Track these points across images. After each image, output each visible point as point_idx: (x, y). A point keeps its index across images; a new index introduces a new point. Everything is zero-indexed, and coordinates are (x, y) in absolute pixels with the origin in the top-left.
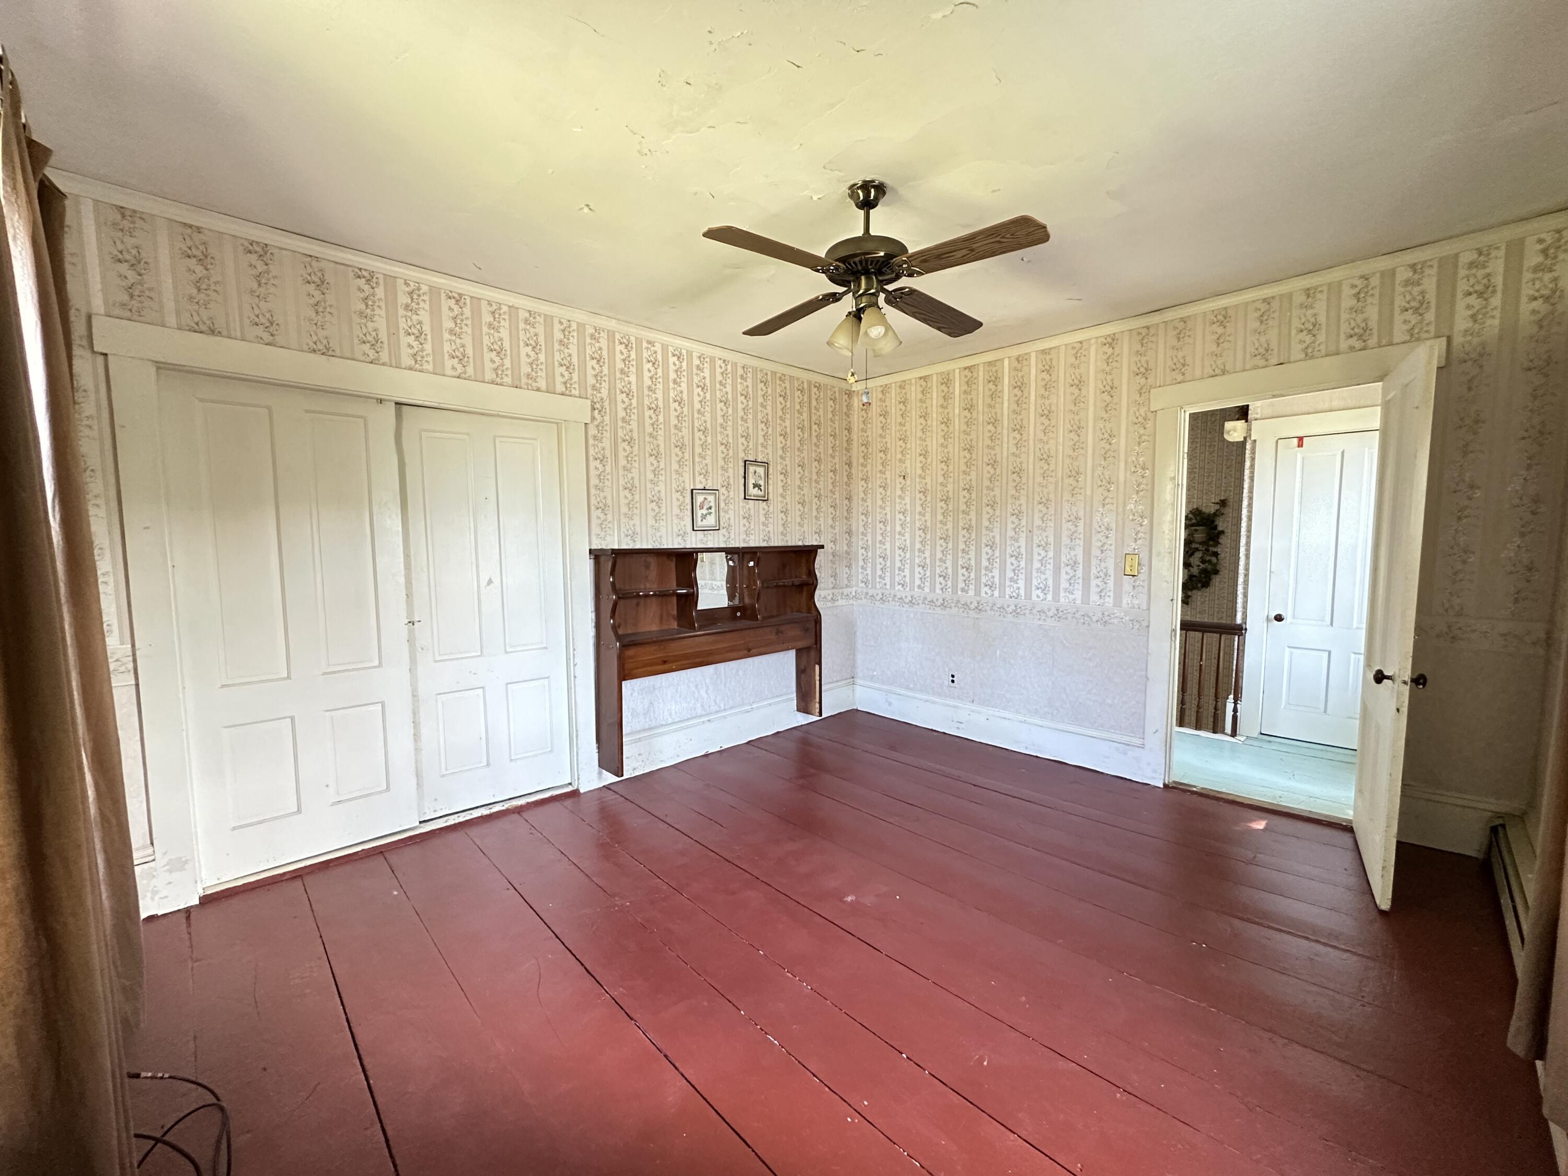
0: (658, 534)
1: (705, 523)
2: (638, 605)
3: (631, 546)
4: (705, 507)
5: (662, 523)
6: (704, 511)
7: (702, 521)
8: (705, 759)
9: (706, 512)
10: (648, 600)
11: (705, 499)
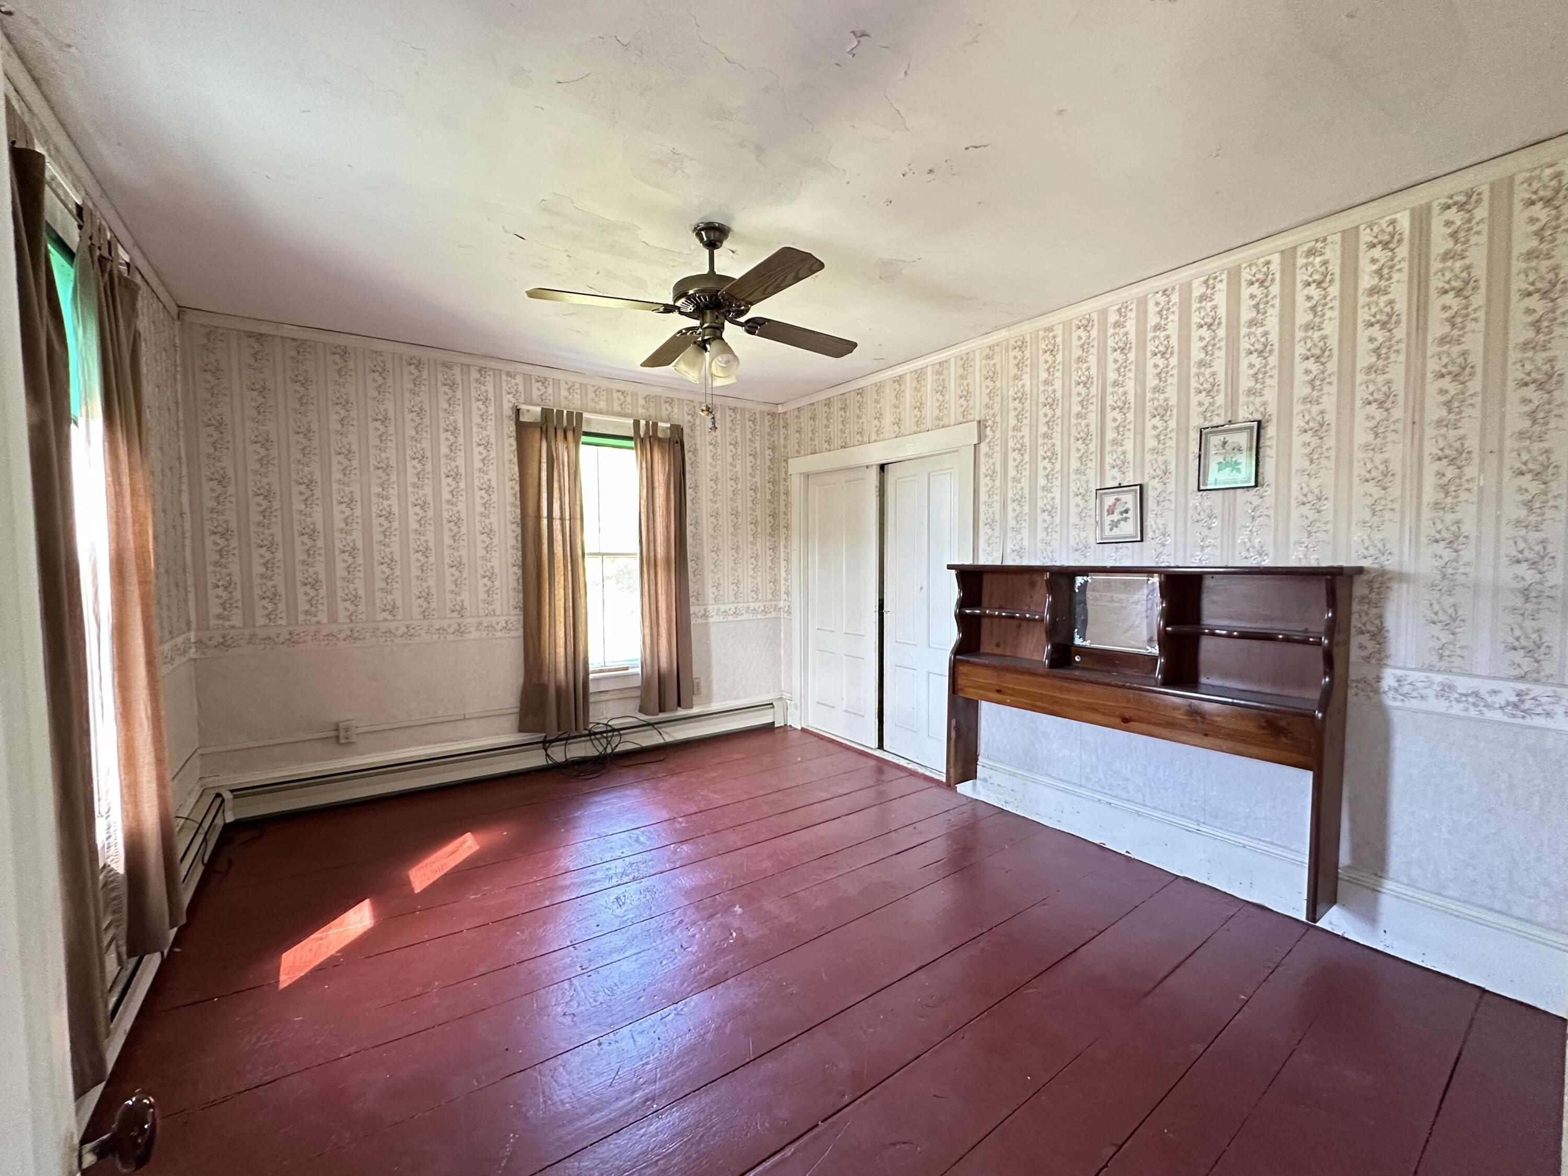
0: (1049, 549)
1: (1116, 532)
2: (1019, 627)
3: (1018, 562)
4: (1117, 511)
5: (1055, 535)
6: (1116, 517)
7: (1111, 530)
8: (1097, 850)
9: (1120, 517)
10: (1032, 624)
11: (1117, 500)
